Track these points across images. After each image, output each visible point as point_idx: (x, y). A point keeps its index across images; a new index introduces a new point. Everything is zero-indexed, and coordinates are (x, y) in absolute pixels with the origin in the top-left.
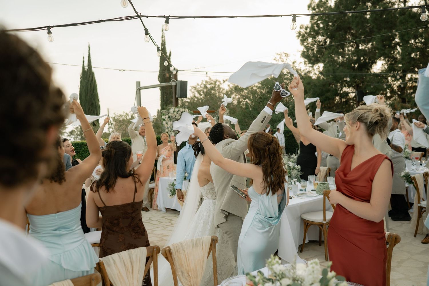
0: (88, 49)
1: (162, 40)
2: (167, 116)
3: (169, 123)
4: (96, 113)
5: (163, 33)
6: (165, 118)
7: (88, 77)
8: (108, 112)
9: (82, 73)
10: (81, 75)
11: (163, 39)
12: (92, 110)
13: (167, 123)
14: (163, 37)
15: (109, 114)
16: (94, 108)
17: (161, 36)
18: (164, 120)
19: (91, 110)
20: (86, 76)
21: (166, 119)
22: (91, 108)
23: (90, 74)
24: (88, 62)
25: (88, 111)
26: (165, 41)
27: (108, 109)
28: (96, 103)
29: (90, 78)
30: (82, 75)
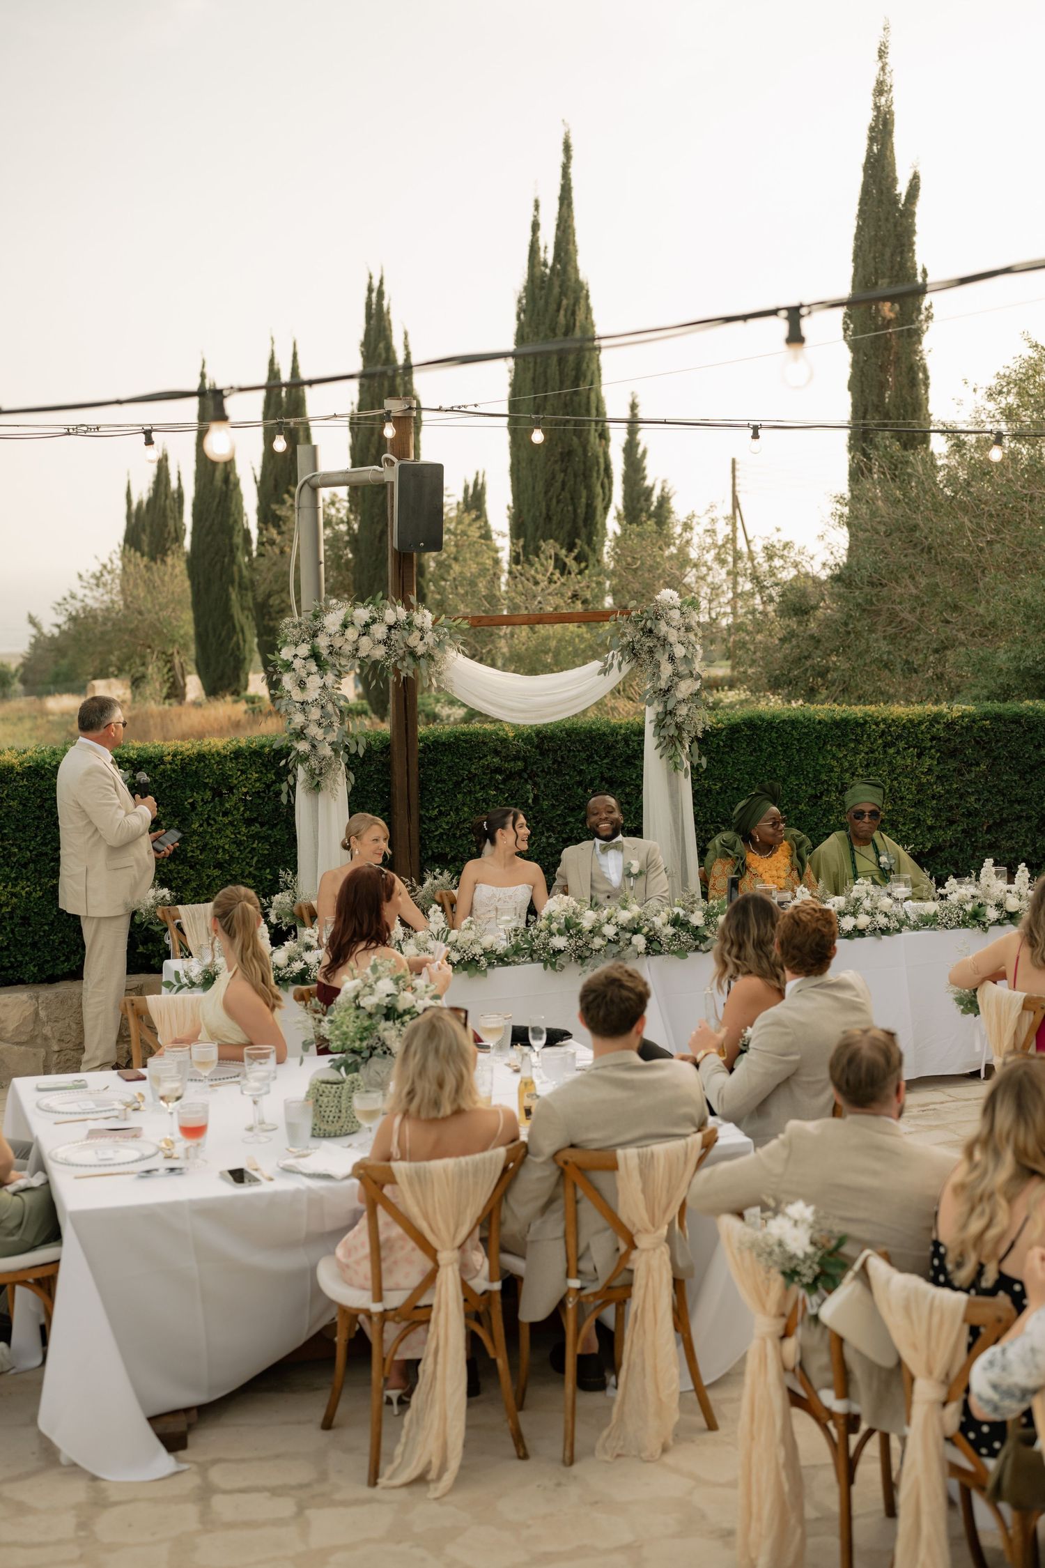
0: (561, 158)
1: (877, 107)
2: (304, 650)
3: (314, 682)
4: (583, 500)
5: (883, 69)
6: (291, 659)
7: (553, 307)
8: (734, 478)
9: (526, 289)
10: (519, 301)
11: (883, 100)
12: (564, 484)
13: (302, 685)
14: (881, 89)
15: (737, 488)
16: (575, 476)
17: (873, 84)
18: (288, 666)
19: (558, 484)
20: (542, 302)
21: (298, 664)
22: (560, 477)
23: (563, 293)
24: (558, 226)
25: (546, 493)
26: (890, 113)
27: (734, 462)
28: (585, 446)
29: (562, 312)
30: (524, 301)
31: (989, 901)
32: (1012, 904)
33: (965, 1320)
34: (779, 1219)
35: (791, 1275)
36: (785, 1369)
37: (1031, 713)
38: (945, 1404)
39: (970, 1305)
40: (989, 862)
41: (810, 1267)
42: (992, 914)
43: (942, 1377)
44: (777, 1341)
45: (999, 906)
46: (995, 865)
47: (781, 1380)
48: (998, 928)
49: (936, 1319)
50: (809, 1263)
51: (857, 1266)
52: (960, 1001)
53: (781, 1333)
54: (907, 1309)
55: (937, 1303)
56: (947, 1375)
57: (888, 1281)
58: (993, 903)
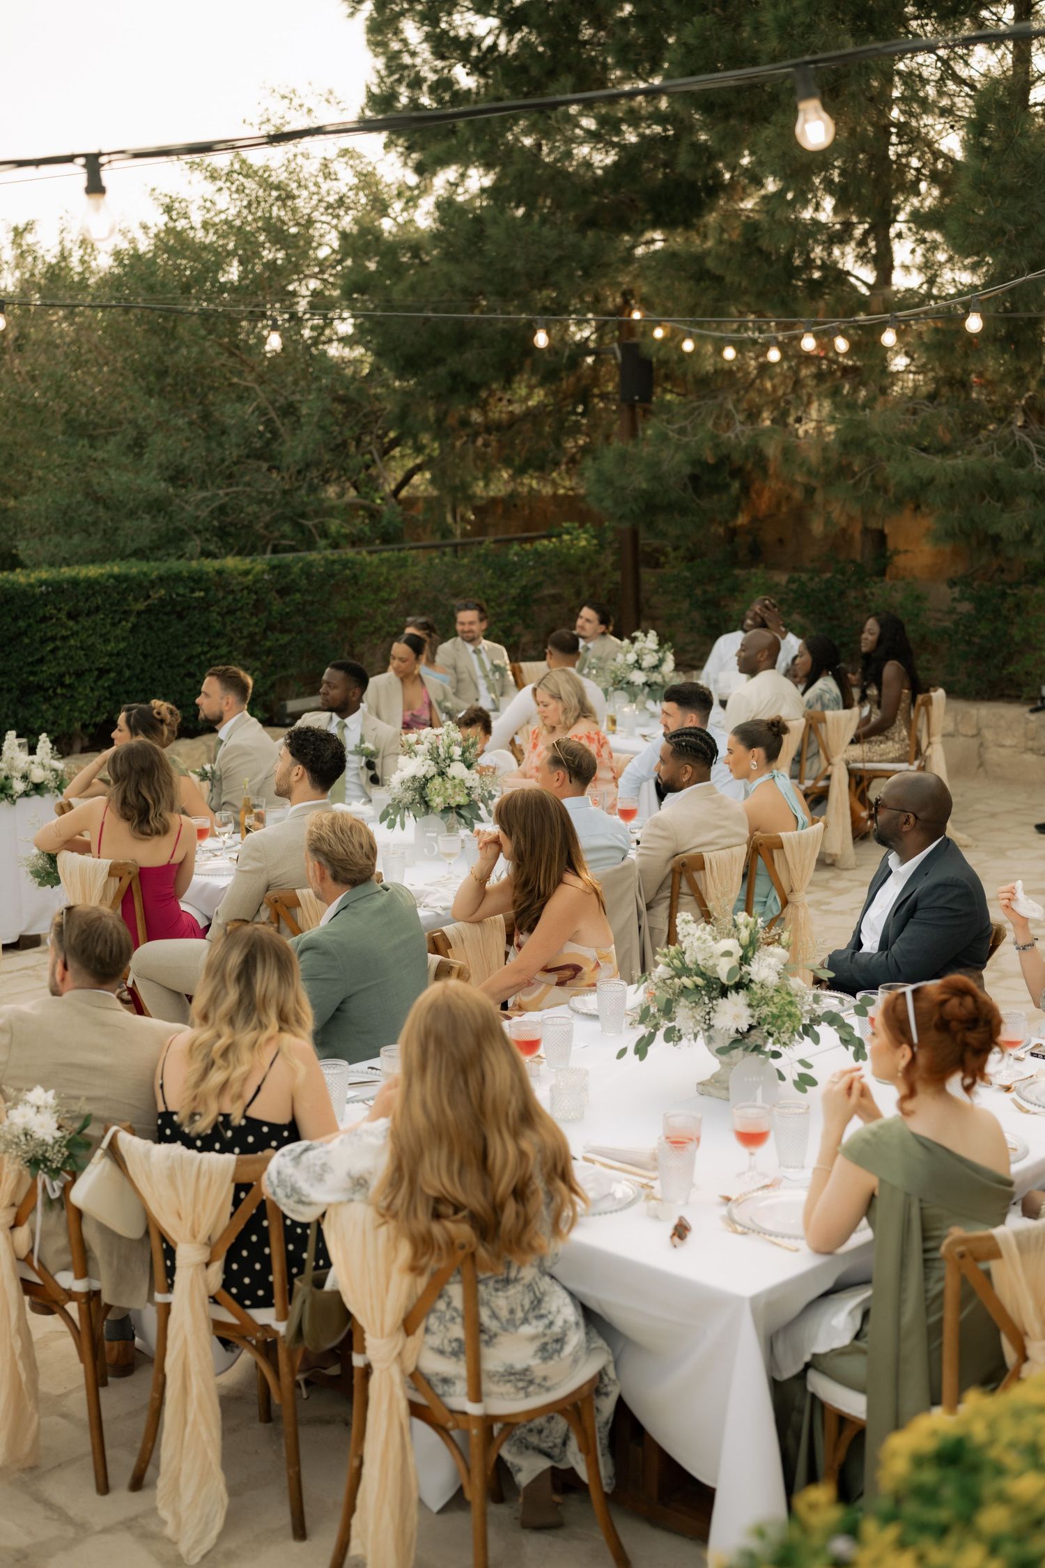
31: (14, 774)
32: (38, 775)
33: (233, 1180)
34: (21, 1108)
35: (35, 1163)
36: (18, 1259)
37: (7, 586)
38: (207, 1265)
39: (239, 1164)
40: (11, 735)
41: (59, 1151)
42: (19, 786)
43: (206, 1239)
44: (8, 1231)
45: (25, 777)
46: (18, 736)
47: (14, 1270)
48: (24, 800)
49: (204, 1182)
50: (56, 1147)
51: (105, 1144)
52: (36, 874)
53: (12, 1223)
54: (171, 1177)
55: (204, 1167)
56: (209, 1238)
57: (147, 1155)
58: (19, 775)
